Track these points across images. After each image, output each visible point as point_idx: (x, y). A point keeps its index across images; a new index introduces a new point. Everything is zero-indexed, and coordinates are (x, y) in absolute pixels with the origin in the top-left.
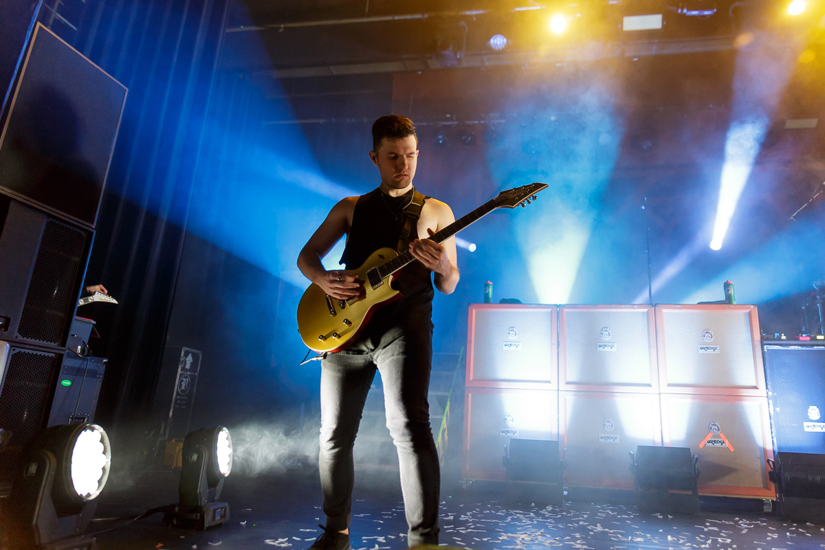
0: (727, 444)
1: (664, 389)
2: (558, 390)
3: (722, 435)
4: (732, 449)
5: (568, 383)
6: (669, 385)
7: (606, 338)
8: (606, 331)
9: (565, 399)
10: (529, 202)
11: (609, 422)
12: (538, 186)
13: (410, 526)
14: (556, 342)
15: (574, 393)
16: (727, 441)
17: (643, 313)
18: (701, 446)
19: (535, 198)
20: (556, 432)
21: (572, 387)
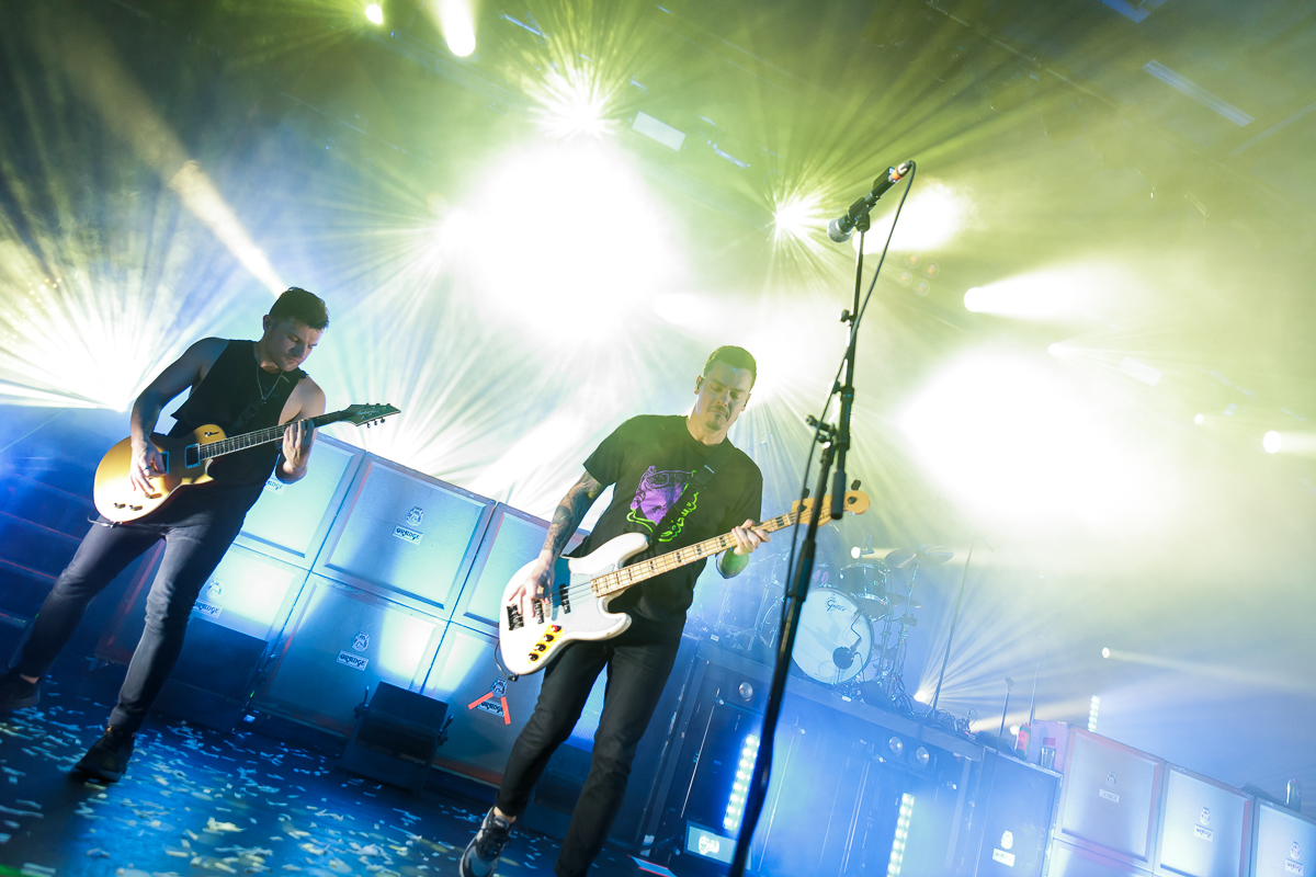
0: (505, 714)
1: (459, 617)
2: (310, 571)
3: (504, 700)
4: (508, 721)
5: (329, 566)
6: (467, 615)
7: (412, 523)
8: (417, 513)
9: (315, 587)
10: (376, 424)
11: (363, 637)
12: (390, 410)
13: (119, 702)
14: (340, 503)
15: (332, 583)
16: (506, 710)
17: (478, 507)
18: (471, 706)
19: (383, 421)
20: (280, 629)
21: (332, 574)
